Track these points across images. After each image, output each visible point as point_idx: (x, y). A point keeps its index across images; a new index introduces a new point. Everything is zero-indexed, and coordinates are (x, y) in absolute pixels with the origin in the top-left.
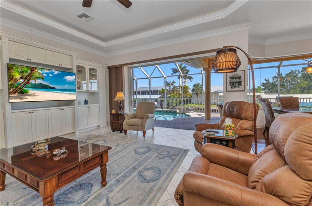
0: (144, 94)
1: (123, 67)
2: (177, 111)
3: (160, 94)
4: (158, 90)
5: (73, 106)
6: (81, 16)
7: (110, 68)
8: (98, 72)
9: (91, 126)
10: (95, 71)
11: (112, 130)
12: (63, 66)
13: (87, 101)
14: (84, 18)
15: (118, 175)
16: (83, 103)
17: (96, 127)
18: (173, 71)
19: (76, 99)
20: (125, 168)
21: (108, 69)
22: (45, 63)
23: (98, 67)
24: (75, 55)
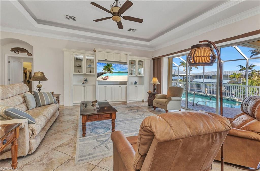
0: (210, 78)
1: (162, 58)
2: (236, 99)
3: (230, 79)
4: (227, 75)
5: (126, 85)
6: (130, 30)
7: (154, 59)
8: (144, 63)
9: (137, 99)
10: (142, 62)
11: (148, 104)
12: (121, 61)
13: (136, 82)
14: (131, 31)
15: (124, 130)
16: (134, 84)
17: (142, 101)
18: (253, 53)
19: (127, 81)
20: (132, 128)
21: (153, 60)
22: (113, 61)
23: (144, 60)
24: (129, 53)
